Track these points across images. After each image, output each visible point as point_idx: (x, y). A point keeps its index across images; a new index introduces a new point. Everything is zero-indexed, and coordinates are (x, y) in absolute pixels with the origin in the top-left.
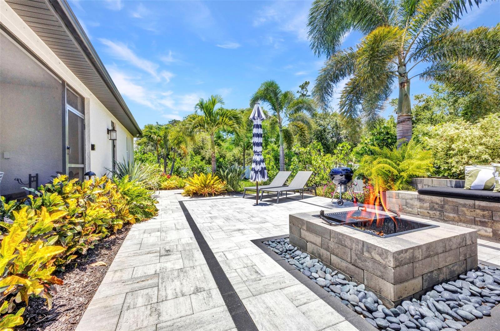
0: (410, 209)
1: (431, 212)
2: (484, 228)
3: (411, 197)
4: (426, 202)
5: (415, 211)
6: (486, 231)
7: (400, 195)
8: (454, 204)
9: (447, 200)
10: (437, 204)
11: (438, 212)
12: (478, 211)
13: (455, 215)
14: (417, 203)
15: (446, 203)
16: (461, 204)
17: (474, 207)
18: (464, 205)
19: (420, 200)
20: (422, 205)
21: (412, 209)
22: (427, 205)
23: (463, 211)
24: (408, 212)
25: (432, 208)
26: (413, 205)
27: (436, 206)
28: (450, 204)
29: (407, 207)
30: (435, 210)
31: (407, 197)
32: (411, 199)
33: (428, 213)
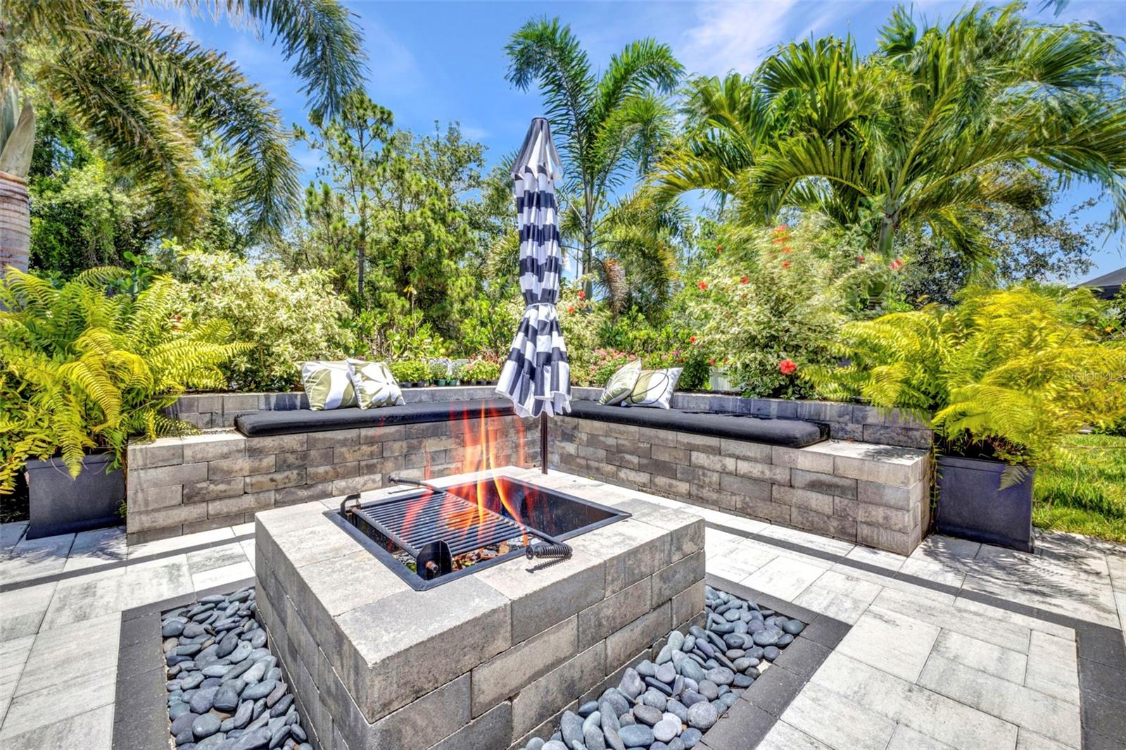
0: (222, 487)
1: (278, 477)
2: (372, 477)
3: (225, 450)
4: (267, 455)
5: (238, 485)
6: (374, 481)
7: (188, 453)
8: (328, 444)
9: (316, 440)
10: (293, 452)
11: (295, 472)
12: (364, 448)
13: (328, 468)
14: (244, 464)
15: (311, 444)
16: (338, 441)
17: (358, 442)
18: (344, 443)
19: (252, 452)
20: (256, 464)
21: (229, 483)
22: (269, 461)
23: (342, 454)
24: (214, 495)
25: (281, 466)
26: (229, 472)
27: (291, 459)
28: (318, 446)
29: (212, 482)
30: (289, 467)
31: (211, 452)
32: (225, 456)
33: (272, 480)
